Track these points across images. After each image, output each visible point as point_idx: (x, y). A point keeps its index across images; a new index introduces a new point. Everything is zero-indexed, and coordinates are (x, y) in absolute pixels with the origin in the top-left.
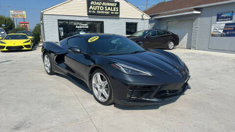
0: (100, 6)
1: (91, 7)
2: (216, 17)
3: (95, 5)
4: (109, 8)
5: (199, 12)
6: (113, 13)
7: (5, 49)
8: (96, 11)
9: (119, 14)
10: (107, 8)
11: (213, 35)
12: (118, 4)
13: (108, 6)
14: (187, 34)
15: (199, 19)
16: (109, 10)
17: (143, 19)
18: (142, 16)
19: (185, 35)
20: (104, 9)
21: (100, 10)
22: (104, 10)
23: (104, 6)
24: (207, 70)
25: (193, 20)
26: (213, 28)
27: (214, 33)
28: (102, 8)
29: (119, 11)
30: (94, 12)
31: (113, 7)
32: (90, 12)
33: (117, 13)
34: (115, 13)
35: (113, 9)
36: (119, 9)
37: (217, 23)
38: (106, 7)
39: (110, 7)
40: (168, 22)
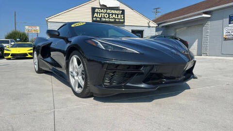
0: (105, 13)
1: (95, 15)
2: (228, 19)
3: (100, 13)
4: (114, 16)
5: (209, 16)
6: (118, 20)
7: (10, 57)
8: (101, 18)
9: (124, 22)
10: (112, 16)
11: (226, 39)
12: (123, 11)
13: (113, 14)
14: (197, 40)
15: (209, 23)
16: (114, 18)
17: (149, 27)
18: (148, 24)
19: (195, 41)
20: (109, 16)
21: (104, 17)
22: (109, 18)
23: (109, 14)
24: (220, 69)
25: (203, 25)
26: (225, 32)
27: (227, 37)
28: (106, 16)
29: (124, 19)
30: (98, 19)
31: (118, 15)
32: (94, 19)
33: (122, 20)
34: (121, 20)
35: (118, 17)
36: (124, 16)
37: (230, 25)
38: (110, 15)
39: (115, 14)
40: (176, 29)
